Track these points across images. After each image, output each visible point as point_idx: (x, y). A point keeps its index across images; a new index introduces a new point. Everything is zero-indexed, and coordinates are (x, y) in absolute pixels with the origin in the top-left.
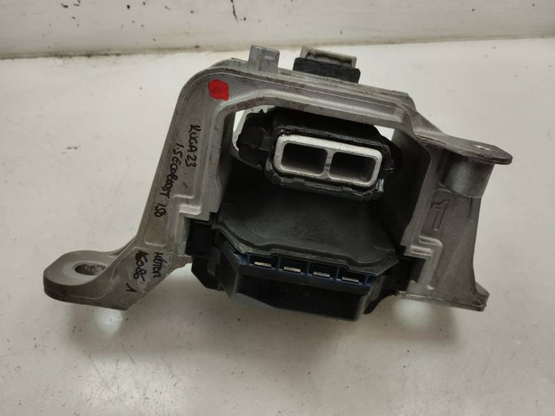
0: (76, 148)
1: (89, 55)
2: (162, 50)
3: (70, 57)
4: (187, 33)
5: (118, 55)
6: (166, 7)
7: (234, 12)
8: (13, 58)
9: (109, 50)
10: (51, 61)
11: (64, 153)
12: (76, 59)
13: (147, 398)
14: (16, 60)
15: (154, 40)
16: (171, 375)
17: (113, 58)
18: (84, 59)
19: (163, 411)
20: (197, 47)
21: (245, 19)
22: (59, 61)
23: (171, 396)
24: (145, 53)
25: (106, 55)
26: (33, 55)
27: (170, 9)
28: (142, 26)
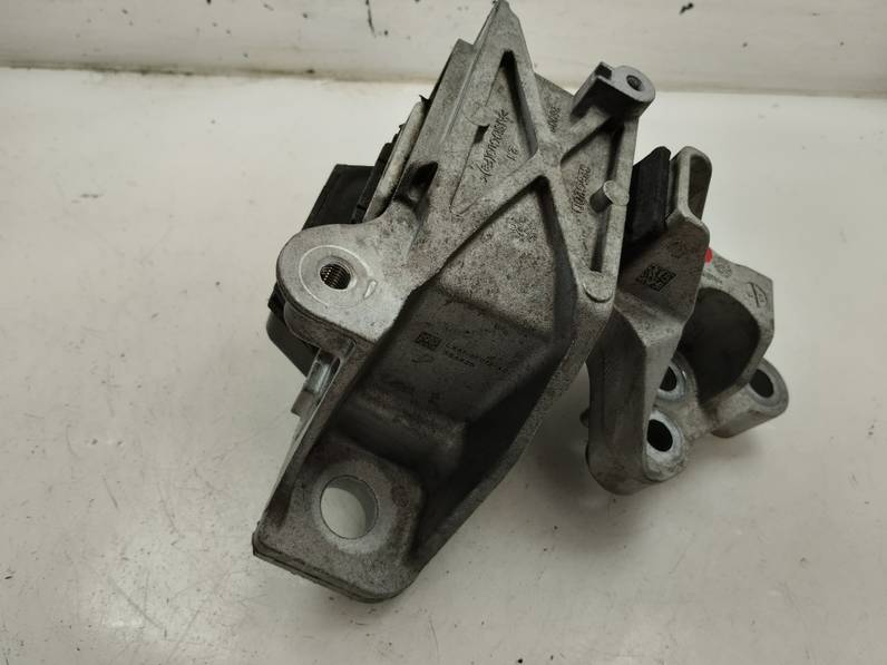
0: (95, 196)
1: (144, 71)
2: (256, 72)
3: (116, 71)
4: (296, 49)
5: (188, 74)
6: (266, 6)
7: (370, 21)
8: (29, 68)
9: (175, 66)
10: (85, 75)
11: (75, 202)
12: (124, 76)
13: (126, 559)
14: (33, 71)
15: (246, 56)
16: (171, 529)
17: (181, 79)
18: (137, 76)
19: (147, 580)
20: (311, 72)
21: (386, 33)
22: (98, 77)
23: (164, 561)
24: (229, 75)
25: (171, 73)
26: (60, 65)
27: (272, 9)
28: (228, 32)
